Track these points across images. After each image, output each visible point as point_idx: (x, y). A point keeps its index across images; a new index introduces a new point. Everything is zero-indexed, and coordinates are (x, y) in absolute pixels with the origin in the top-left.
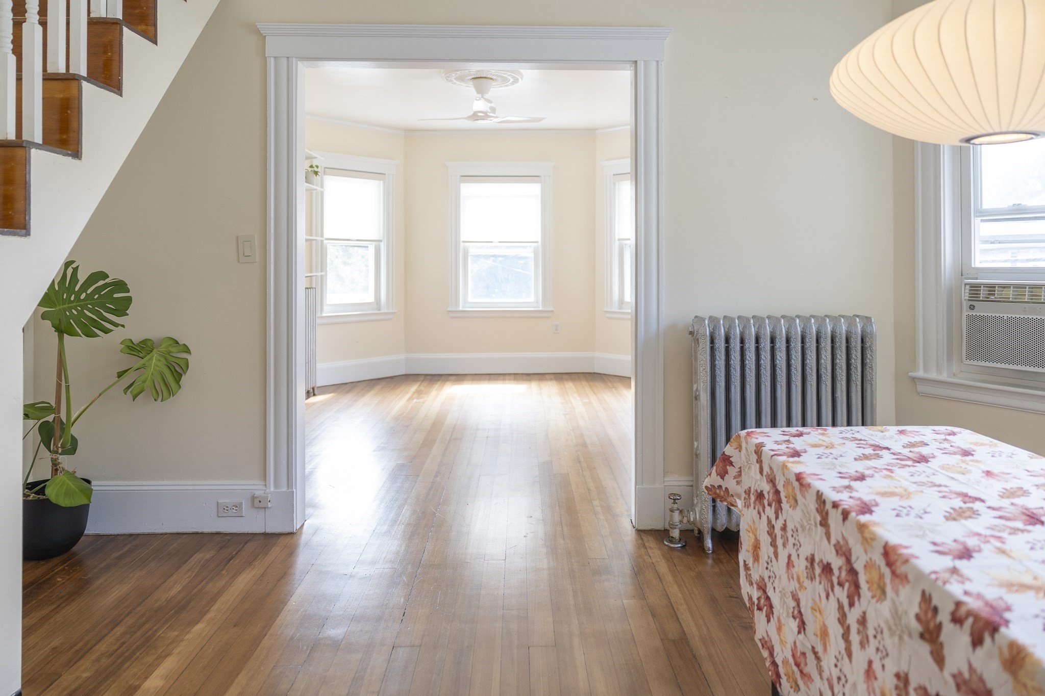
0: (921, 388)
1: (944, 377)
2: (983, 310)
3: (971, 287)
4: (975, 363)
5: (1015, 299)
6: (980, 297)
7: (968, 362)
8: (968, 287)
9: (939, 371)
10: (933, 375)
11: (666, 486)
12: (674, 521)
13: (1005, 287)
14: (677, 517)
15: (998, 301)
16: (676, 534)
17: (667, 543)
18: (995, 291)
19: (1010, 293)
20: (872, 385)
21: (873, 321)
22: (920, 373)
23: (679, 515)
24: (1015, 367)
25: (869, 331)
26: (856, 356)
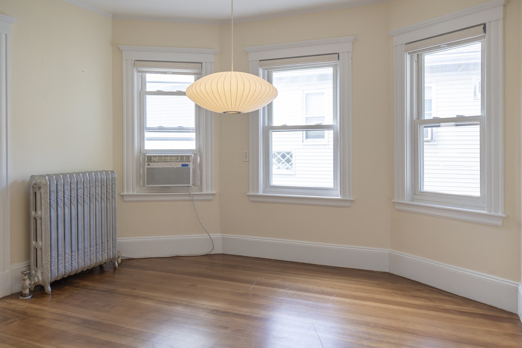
0: (125, 199)
1: (135, 193)
2: (153, 165)
3: (148, 157)
4: (150, 186)
5: (158, 161)
6: (151, 161)
7: (147, 186)
8: (146, 157)
9: (133, 190)
10: (131, 193)
11: (12, 270)
12: (26, 285)
13: (154, 156)
14: (28, 282)
15: (158, 162)
16: (27, 291)
17: (21, 298)
18: (151, 158)
19: (156, 159)
20: (115, 199)
21: (115, 172)
22: (125, 193)
23: (29, 281)
24: (160, 186)
25: (113, 177)
26: (110, 188)
